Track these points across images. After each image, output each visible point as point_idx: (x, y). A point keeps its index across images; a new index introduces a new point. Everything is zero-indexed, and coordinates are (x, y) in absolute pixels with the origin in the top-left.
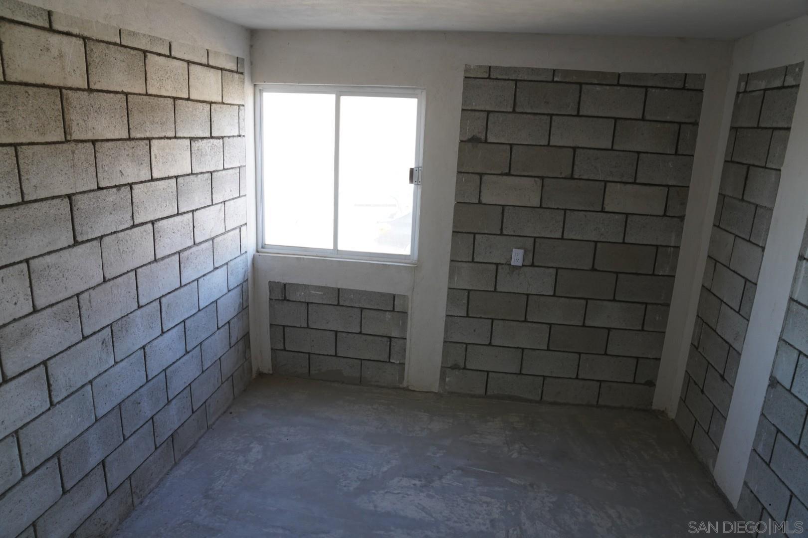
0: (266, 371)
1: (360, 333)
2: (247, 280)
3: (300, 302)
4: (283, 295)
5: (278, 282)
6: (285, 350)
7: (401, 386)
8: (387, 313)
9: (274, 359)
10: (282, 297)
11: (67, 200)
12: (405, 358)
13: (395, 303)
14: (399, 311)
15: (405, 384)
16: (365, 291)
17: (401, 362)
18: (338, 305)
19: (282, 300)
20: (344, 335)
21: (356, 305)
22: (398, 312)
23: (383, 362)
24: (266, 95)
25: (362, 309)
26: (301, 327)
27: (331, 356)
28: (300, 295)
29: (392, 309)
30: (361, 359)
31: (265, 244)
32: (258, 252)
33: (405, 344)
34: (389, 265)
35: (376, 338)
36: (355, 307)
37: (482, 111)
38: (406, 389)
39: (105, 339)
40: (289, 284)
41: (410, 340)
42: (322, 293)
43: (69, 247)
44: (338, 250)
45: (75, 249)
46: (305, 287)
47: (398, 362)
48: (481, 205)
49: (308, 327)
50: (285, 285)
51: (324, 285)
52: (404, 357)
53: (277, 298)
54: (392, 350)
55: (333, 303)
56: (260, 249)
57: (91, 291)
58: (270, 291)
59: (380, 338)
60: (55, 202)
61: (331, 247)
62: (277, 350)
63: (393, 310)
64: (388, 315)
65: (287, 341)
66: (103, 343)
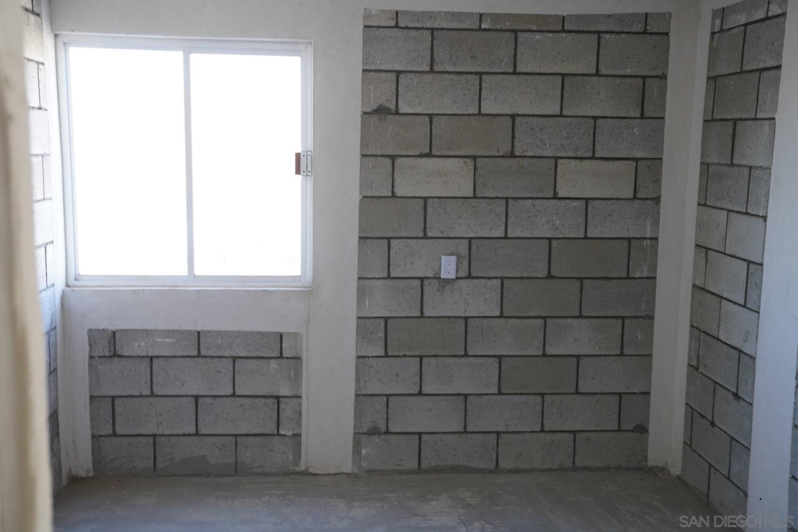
0: (83, 474)
1: (234, 395)
2: (55, 328)
3: (139, 356)
4: (112, 349)
5: (103, 330)
6: (114, 434)
7: (297, 469)
8: (272, 361)
9: (96, 451)
10: (110, 351)
12: (300, 426)
13: (284, 345)
14: (289, 356)
15: (302, 467)
16: (239, 332)
17: (296, 432)
18: (199, 356)
19: (110, 357)
20: (209, 400)
21: (226, 354)
22: (287, 358)
23: (269, 435)
24: (73, 51)
25: (234, 359)
26: (141, 396)
27: (189, 435)
28: (139, 346)
29: (279, 355)
30: (235, 436)
31: (79, 275)
32: (67, 286)
33: (300, 405)
34: (272, 291)
35: (257, 400)
36: (224, 357)
37: (389, 71)
38: (306, 473)
40: (121, 331)
41: (308, 398)
42: (174, 340)
44: (195, 276)
46: (147, 333)
47: (291, 433)
48: (396, 199)
49: (152, 395)
50: (114, 333)
51: (176, 328)
52: (299, 424)
53: (102, 354)
54: (282, 417)
55: (190, 354)
56: (72, 282)
58: (90, 345)
59: (263, 400)
61: (184, 272)
62: (101, 436)
63: (281, 356)
64: (274, 364)
65: (118, 421)
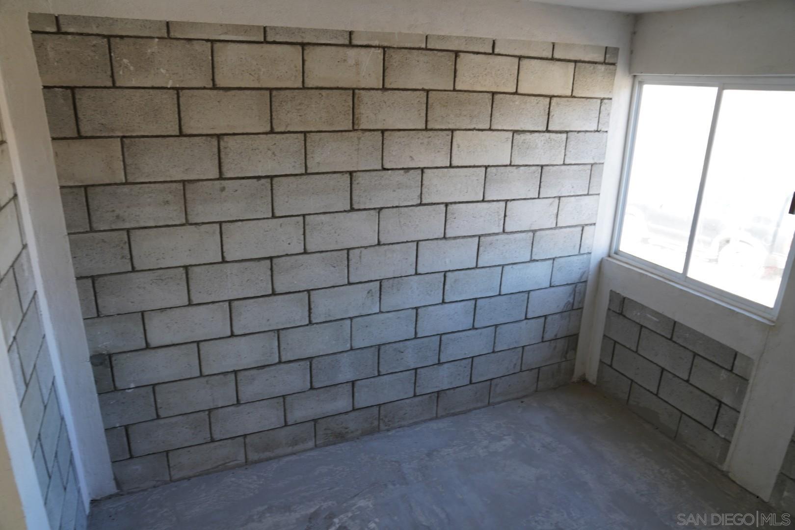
0: (591, 380)
1: (687, 381)
2: (586, 282)
3: (634, 321)
4: (621, 309)
5: (618, 294)
6: (611, 366)
7: (719, 466)
8: (723, 371)
9: (600, 371)
10: (619, 310)
11: (348, 175)
12: (732, 436)
13: (736, 362)
14: (739, 374)
15: (725, 468)
16: (703, 335)
17: (727, 438)
18: (671, 339)
19: (618, 313)
20: (670, 376)
21: (690, 347)
22: (736, 375)
23: (706, 427)
25: (695, 355)
26: (629, 349)
27: (651, 392)
28: (636, 315)
29: (730, 369)
30: (682, 413)
31: (619, 251)
32: (609, 256)
33: (737, 419)
34: (738, 313)
35: (704, 395)
36: (688, 349)
38: (725, 475)
39: (371, 290)
40: (629, 299)
41: (745, 417)
42: (657, 320)
43: (345, 211)
44: (687, 277)
45: (350, 214)
46: (643, 308)
47: (723, 436)
49: (636, 352)
50: (624, 298)
51: (661, 312)
52: (732, 433)
53: (615, 310)
54: (719, 419)
55: (666, 336)
56: (612, 254)
57: (363, 249)
58: (610, 301)
59: (708, 398)
60: (335, 175)
61: (680, 270)
62: (605, 363)
63: (731, 371)
64: (724, 375)
65: (615, 358)
66: (368, 292)
